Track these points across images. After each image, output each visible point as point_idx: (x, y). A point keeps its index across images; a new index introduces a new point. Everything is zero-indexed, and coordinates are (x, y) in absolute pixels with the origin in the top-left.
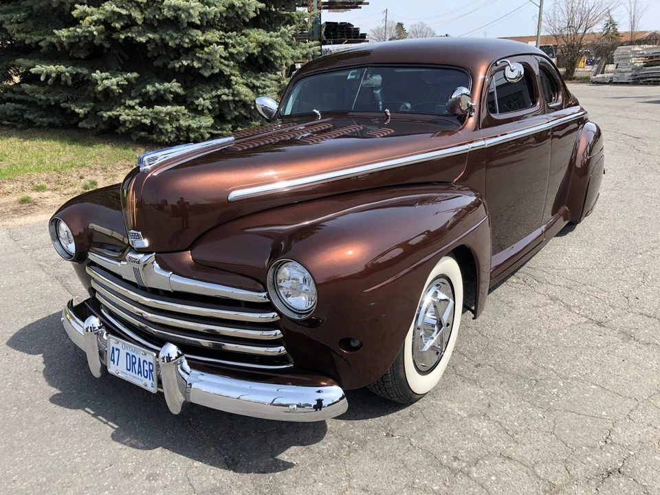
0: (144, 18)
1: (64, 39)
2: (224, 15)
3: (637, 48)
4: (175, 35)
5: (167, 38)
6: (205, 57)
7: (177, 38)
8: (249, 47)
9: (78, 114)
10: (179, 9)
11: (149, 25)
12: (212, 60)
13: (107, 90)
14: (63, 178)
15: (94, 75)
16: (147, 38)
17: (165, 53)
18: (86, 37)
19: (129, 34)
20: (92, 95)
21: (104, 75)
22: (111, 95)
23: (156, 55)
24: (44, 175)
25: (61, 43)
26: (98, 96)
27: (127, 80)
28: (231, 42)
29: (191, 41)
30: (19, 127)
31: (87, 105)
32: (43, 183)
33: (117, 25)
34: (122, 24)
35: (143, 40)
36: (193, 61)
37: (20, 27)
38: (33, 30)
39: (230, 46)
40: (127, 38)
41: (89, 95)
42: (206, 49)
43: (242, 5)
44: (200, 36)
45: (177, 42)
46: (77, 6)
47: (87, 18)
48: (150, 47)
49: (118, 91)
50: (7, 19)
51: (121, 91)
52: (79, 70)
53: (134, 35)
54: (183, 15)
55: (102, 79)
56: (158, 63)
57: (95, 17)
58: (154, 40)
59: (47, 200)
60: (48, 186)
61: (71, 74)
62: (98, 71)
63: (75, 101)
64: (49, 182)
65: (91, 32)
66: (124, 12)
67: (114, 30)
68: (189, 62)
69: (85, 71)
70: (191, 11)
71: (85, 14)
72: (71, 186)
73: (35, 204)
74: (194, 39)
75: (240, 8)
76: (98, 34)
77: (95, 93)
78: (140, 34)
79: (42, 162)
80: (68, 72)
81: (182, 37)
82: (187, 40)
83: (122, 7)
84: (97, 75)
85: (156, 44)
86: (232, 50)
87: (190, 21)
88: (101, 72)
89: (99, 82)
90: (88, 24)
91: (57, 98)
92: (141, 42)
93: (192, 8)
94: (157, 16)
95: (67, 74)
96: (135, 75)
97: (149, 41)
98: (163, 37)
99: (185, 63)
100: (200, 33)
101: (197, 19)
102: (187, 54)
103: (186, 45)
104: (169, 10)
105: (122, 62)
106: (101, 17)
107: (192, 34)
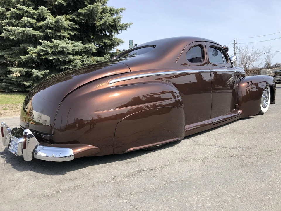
0: (52, 51)
1: (23, 59)
2: (83, 51)
3: (269, 70)
4: (62, 57)
5: (59, 58)
6: (74, 64)
7: (63, 58)
8: (91, 61)
9: (26, 85)
10: (64, 48)
11: (54, 53)
12: (76, 65)
13: (37, 77)
14: (15, 106)
15: (32, 71)
16: (53, 58)
17: (60, 64)
18: (31, 58)
19: (46, 57)
20: (33, 79)
21: (36, 71)
22: (39, 78)
23: (56, 64)
24: (8, 105)
25: (23, 60)
26: (34, 79)
27: (45, 73)
28: (84, 59)
29: (69, 59)
30: (7, 92)
31: (30, 82)
32: (7, 108)
33: (42, 54)
34: (44, 53)
35: (51, 58)
36: (70, 66)
37: (10, 56)
38: (14, 57)
39: (84, 61)
40: (45, 58)
41: (31, 79)
42: (74, 62)
43: (89, 47)
44: (71, 57)
45: (63, 59)
46: (28, 47)
47: (31, 51)
48: (54, 61)
49: (41, 77)
50: (6, 53)
51: (42, 77)
52: (28, 70)
53: (48, 57)
54: (65, 50)
55: (35, 72)
56: (57, 67)
57: (34, 51)
58: (55, 58)
59: (7, 113)
60: (8, 109)
61: (25, 71)
62: (34, 69)
63: (26, 81)
64: (9, 107)
65: (32, 56)
66: (44, 49)
67: (41, 55)
68: (68, 66)
69: (30, 70)
70: (68, 48)
71: (31, 50)
72: (17, 109)
73: (1, 114)
74: (70, 58)
75: (88, 48)
76: (35, 57)
77: (33, 78)
78: (50, 56)
79: (9, 101)
80: (24, 70)
81: (65, 58)
82: (67, 59)
83: (44, 48)
84: (34, 71)
85: (56, 60)
86: (85, 63)
87: (68, 52)
88: (35, 70)
89: (34, 73)
90: (31, 53)
91: (20, 80)
92: (50, 60)
93: (68, 47)
94: (56, 51)
95: (23, 71)
96: (48, 71)
97: (54, 59)
98: (58, 57)
99: (66, 67)
100: (72, 56)
101: (71, 51)
102: (68, 64)
103: (66, 60)
104: (60, 48)
105: (45, 68)
106: (36, 51)
107: (69, 56)
